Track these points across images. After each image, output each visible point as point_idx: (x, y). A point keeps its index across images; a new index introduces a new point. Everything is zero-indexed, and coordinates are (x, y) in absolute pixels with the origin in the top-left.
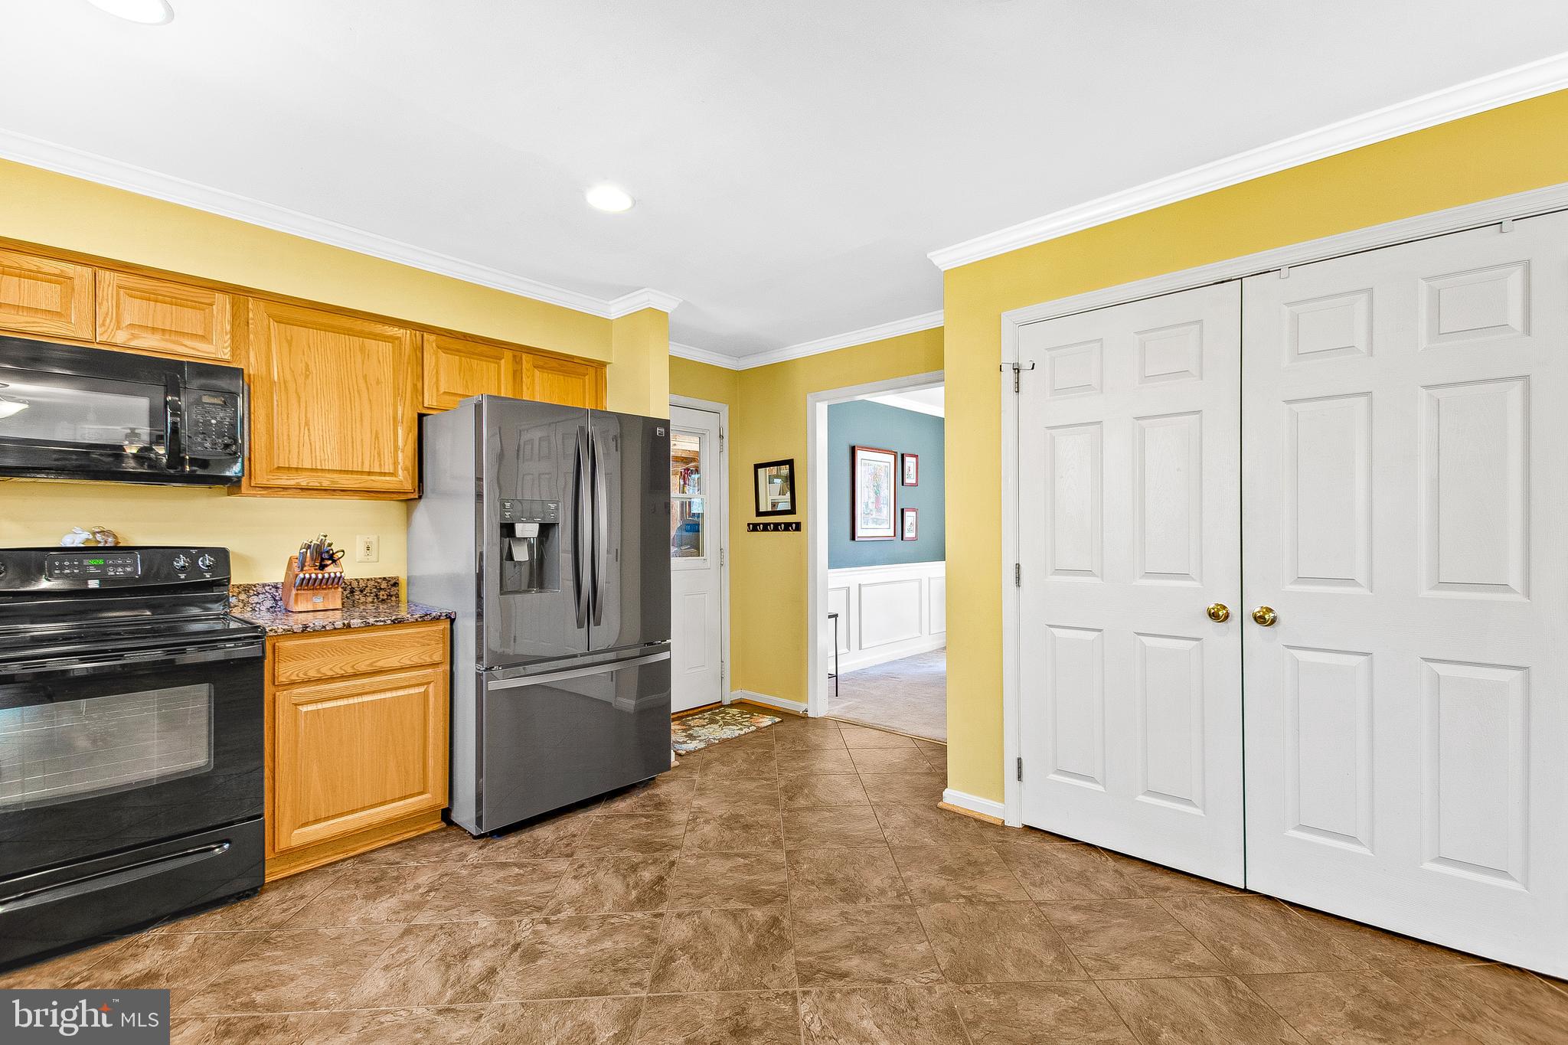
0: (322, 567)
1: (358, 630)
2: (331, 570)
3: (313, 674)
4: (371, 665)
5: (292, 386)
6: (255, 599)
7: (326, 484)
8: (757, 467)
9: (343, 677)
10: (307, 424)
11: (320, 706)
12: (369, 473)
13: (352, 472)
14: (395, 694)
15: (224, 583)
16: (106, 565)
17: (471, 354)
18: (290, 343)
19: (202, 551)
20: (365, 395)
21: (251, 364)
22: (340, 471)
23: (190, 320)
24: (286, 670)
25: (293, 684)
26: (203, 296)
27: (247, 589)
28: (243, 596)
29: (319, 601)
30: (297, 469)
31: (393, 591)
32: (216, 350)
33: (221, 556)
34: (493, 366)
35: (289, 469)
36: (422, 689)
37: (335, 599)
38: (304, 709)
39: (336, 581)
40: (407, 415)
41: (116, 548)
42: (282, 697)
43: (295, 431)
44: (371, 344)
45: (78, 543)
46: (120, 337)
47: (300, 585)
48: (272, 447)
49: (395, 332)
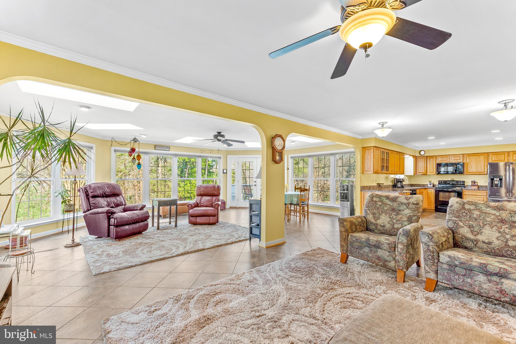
1: (474, 190)
2: (476, 184)
3: (468, 194)
4: (475, 194)
5: (469, 163)
7: (474, 174)
9: (472, 195)
12: (480, 172)
13: (478, 172)
14: (479, 198)
15: (464, 184)
17: (499, 154)
18: (469, 158)
19: (462, 181)
20: (479, 163)
21: (465, 161)
22: (476, 172)
23: (458, 158)
24: (465, 193)
25: (466, 195)
26: (460, 155)
27: (467, 185)
29: (474, 187)
30: (470, 172)
32: (461, 161)
33: (464, 182)
34: (503, 155)
36: (483, 198)
37: (477, 187)
38: (467, 198)
41: (453, 181)
42: (464, 196)
43: (470, 168)
44: (481, 156)
45: (450, 180)
46: (452, 161)
47: (472, 185)
48: (467, 170)
49: (484, 154)
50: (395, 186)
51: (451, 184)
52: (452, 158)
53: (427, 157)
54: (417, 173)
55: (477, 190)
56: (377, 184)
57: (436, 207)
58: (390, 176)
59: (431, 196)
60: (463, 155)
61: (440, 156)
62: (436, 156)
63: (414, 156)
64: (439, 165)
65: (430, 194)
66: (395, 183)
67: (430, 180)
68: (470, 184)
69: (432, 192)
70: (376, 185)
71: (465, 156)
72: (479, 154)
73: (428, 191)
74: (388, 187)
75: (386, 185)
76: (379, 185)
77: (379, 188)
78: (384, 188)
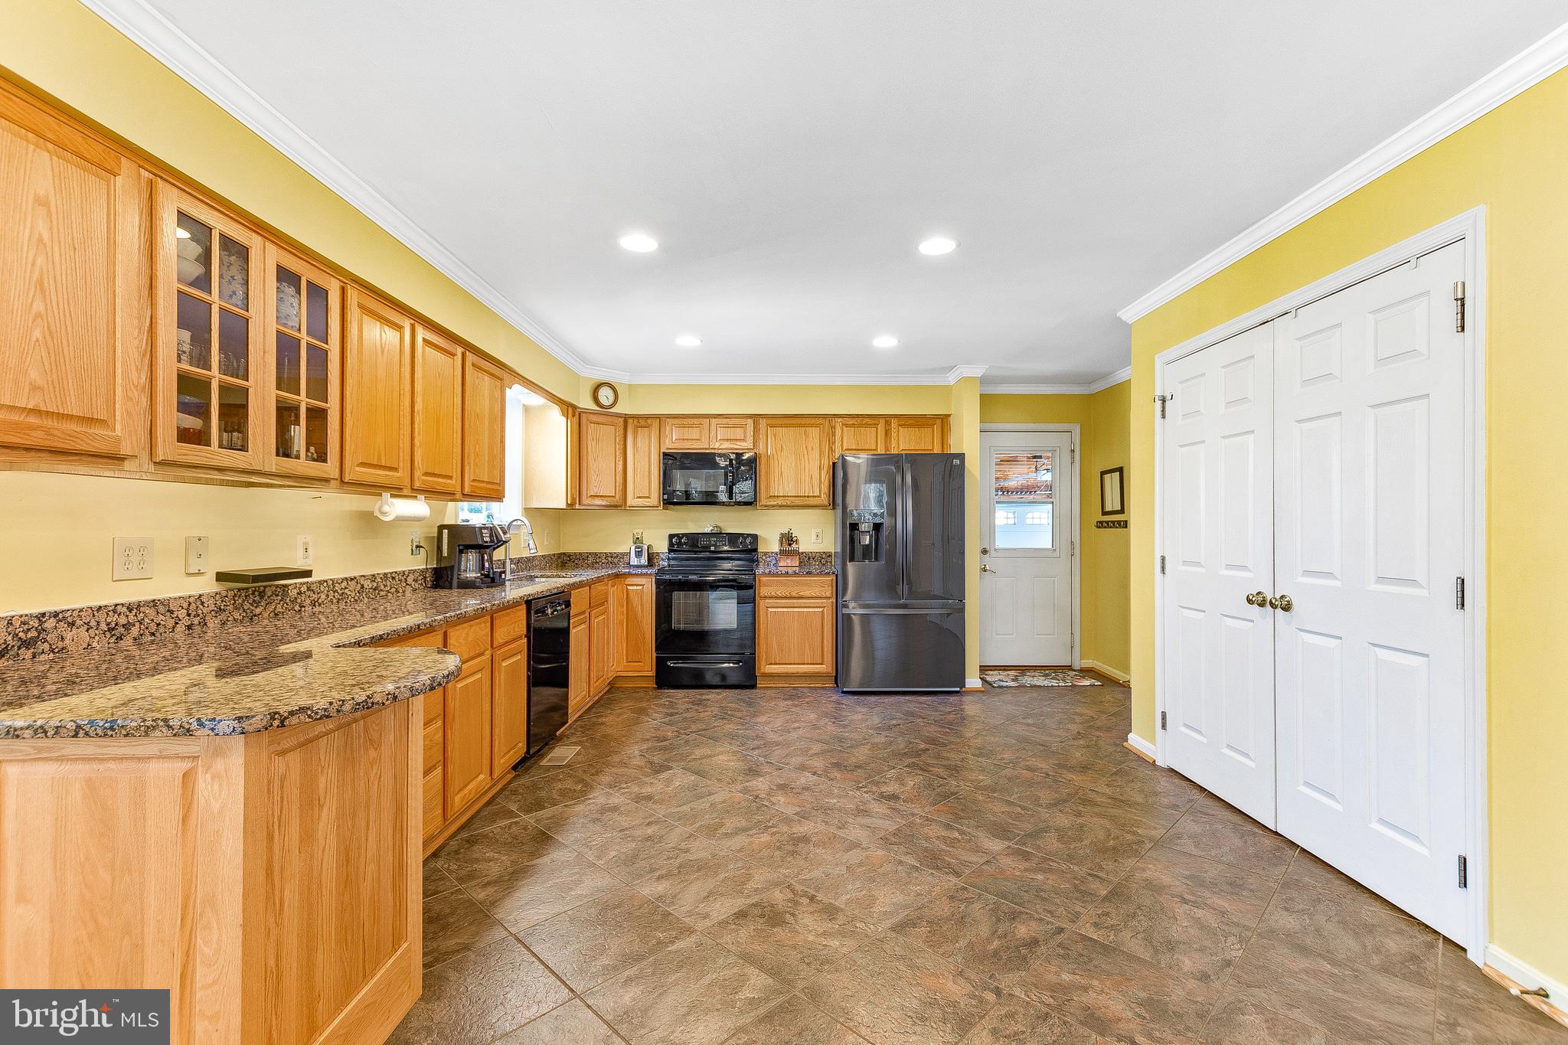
0: (790, 545)
1: (791, 576)
2: (794, 546)
3: (774, 594)
4: (797, 593)
5: (775, 458)
6: (768, 559)
7: (790, 503)
8: (1103, 473)
9: (785, 598)
10: (782, 474)
11: (776, 610)
12: (808, 497)
13: (800, 497)
14: (808, 610)
15: (756, 550)
16: (717, 541)
17: (860, 426)
18: (775, 436)
19: (748, 535)
20: (806, 456)
21: (761, 449)
22: (795, 496)
23: (738, 433)
24: (763, 591)
25: (766, 597)
26: (743, 421)
27: (766, 554)
28: (764, 558)
29: (788, 562)
30: (777, 496)
31: (829, 559)
32: (746, 445)
33: (755, 537)
34: (873, 430)
35: (774, 496)
36: (821, 610)
37: (797, 563)
38: (770, 610)
39: (796, 553)
40: (827, 463)
41: (721, 534)
42: (761, 602)
43: (776, 479)
44: (810, 430)
45: (708, 530)
46: (717, 445)
47: (782, 552)
48: (768, 487)
49: (821, 421)
50: (441, 578)
51: (712, 548)
52: (719, 429)
53: (626, 418)
54: (584, 498)
55: (795, 574)
56: (221, 577)
57: (660, 664)
58: (386, 508)
59: (642, 611)
60: (755, 417)
61: (677, 421)
62: (660, 418)
63: (570, 409)
64: (673, 462)
65: (635, 601)
66: (445, 554)
67: (638, 531)
68: (775, 547)
69: (644, 588)
70: (207, 585)
71: (763, 423)
72: (804, 421)
73: (629, 588)
74: (382, 593)
75: (352, 579)
76: (247, 589)
77: (258, 611)
78: (335, 601)
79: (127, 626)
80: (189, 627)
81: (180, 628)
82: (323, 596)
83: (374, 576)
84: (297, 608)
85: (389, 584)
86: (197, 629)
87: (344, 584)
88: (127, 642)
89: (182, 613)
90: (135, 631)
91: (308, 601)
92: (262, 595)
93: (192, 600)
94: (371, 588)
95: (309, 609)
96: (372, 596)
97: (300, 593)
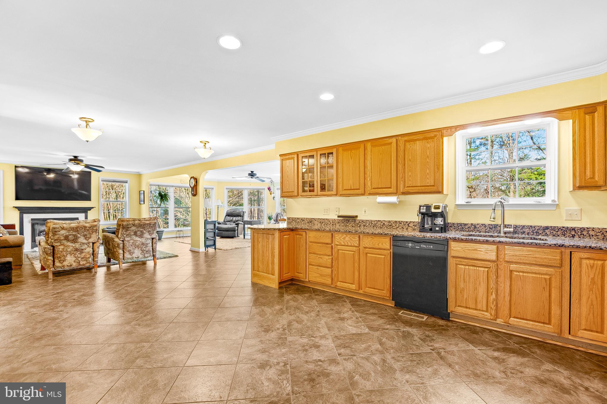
70: (336, 217)
74: (394, 227)
75: (379, 221)
76: (345, 219)
77: (348, 224)
78: (372, 226)
79: (323, 222)
80: (333, 225)
81: (331, 225)
82: (367, 224)
83: (390, 221)
84: (359, 226)
85: (397, 225)
86: (334, 225)
87: (376, 222)
88: (323, 225)
89: (331, 222)
90: (324, 223)
91: (362, 225)
92: (349, 221)
93: (333, 220)
94: (388, 225)
95: (362, 227)
96: (388, 227)
97: (359, 222)
